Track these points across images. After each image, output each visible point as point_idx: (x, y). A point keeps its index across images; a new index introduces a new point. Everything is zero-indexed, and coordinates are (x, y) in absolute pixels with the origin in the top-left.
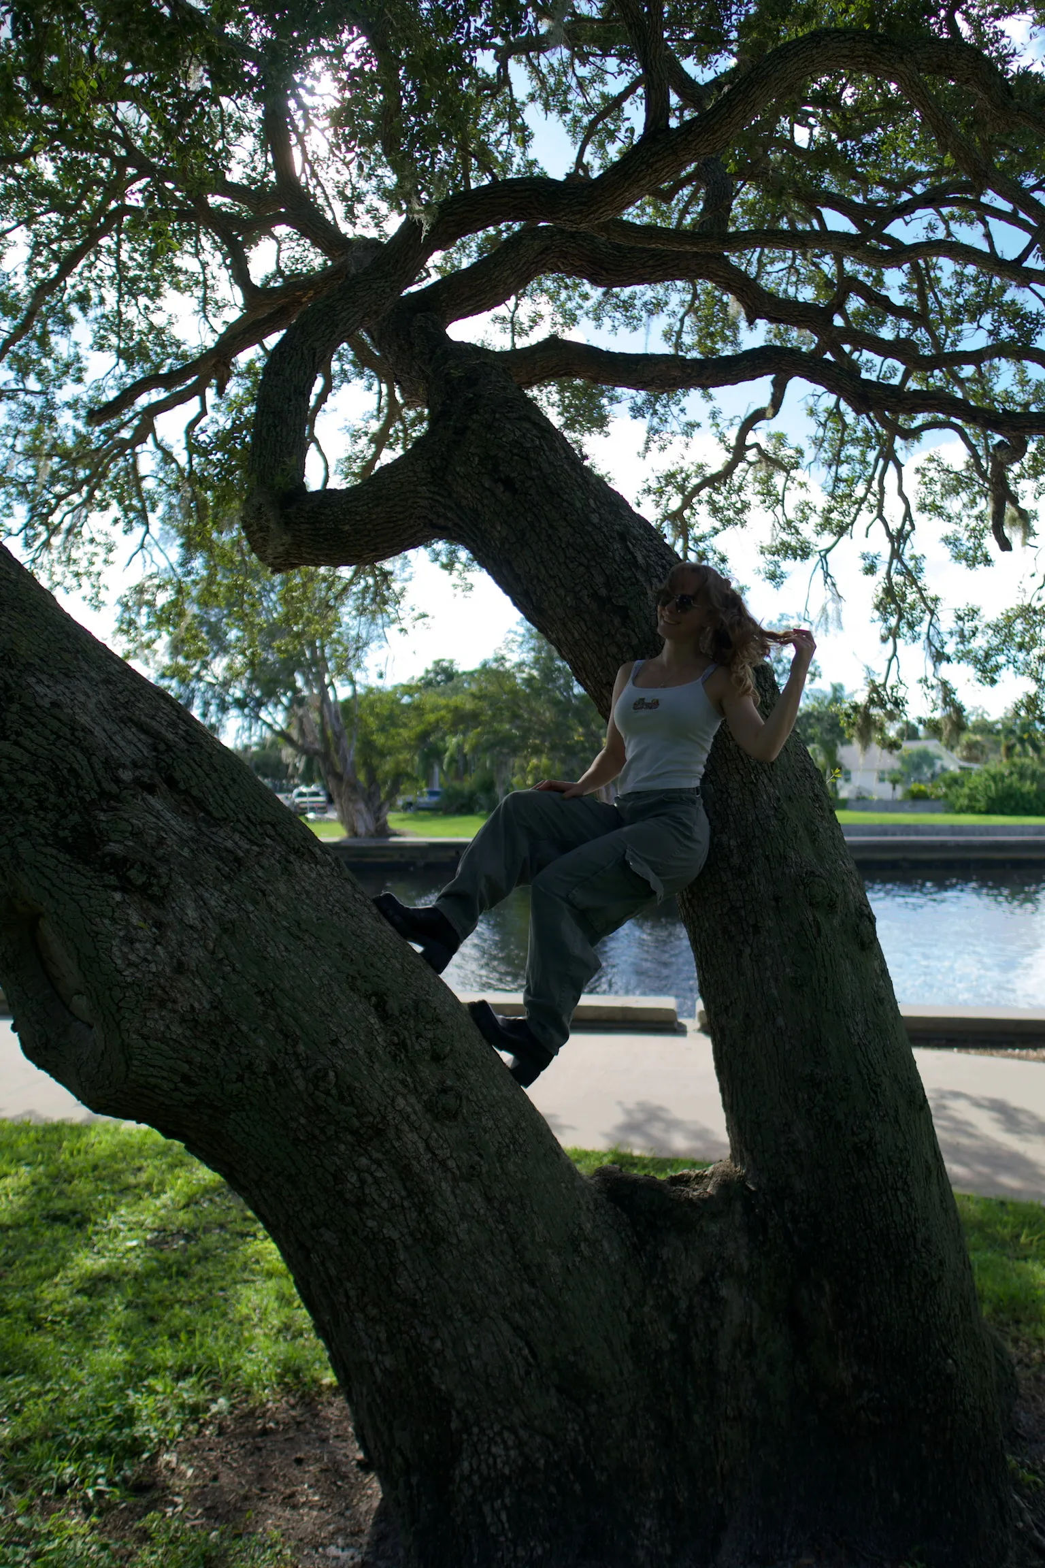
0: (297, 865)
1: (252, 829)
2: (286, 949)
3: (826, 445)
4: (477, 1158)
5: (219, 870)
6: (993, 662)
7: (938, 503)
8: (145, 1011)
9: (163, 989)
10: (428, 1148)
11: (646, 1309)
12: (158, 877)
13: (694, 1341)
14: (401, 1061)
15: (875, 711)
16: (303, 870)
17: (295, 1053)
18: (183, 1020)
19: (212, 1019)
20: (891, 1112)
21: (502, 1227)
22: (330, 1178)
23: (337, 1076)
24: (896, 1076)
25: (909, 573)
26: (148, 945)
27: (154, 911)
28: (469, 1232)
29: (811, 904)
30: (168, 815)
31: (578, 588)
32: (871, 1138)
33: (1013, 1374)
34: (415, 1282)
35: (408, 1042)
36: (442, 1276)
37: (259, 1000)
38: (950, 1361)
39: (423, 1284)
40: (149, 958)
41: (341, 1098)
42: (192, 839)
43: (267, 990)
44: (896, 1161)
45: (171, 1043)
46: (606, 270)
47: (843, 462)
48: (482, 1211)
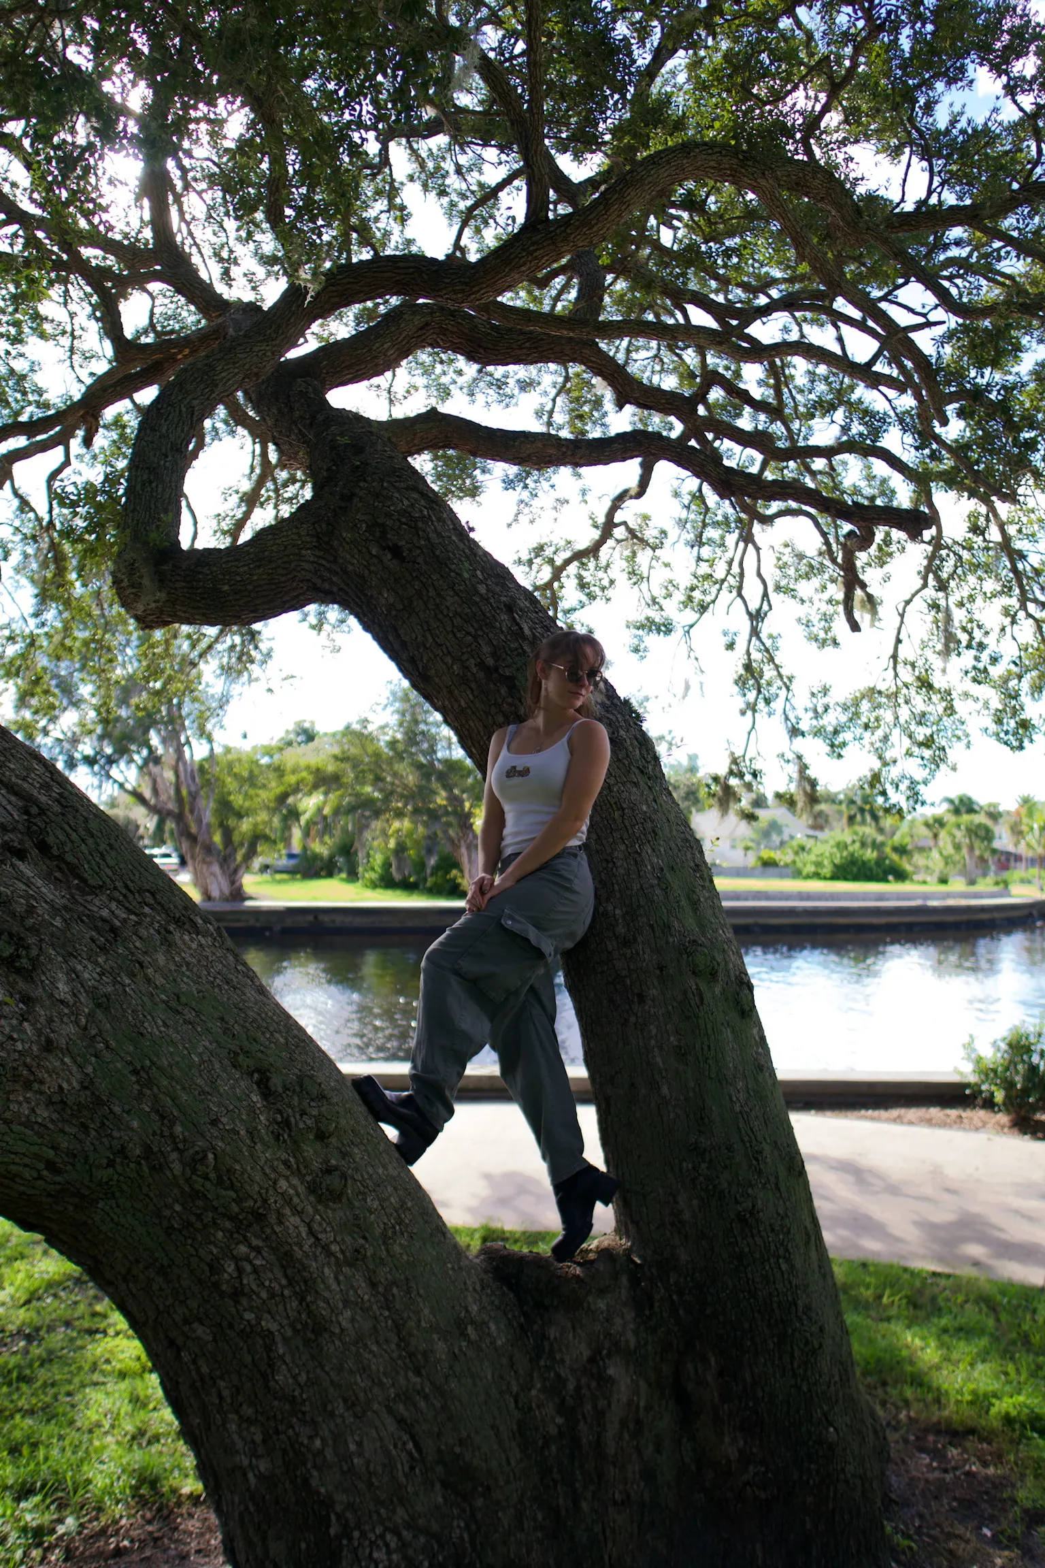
0: (177, 935)
1: (131, 897)
2: (165, 1024)
3: (688, 526)
4: (362, 1241)
5: (93, 940)
6: (840, 739)
7: (791, 586)
8: (9, 1093)
9: (29, 1068)
10: (311, 1232)
11: (534, 1392)
12: (27, 948)
13: (582, 1423)
14: (284, 1141)
15: (733, 782)
16: (183, 940)
17: (172, 1135)
18: (50, 1103)
19: (82, 1100)
20: (772, 1179)
21: (387, 1313)
22: (206, 1269)
23: (216, 1158)
24: (775, 1142)
25: (767, 650)
26: (14, 1022)
27: (21, 985)
28: (353, 1320)
29: (694, 973)
30: (40, 883)
31: (465, 657)
32: (754, 1206)
33: (885, 1438)
34: (295, 1377)
35: (292, 1119)
36: (323, 1369)
37: (134, 1079)
38: (832, 1429)
39: (303, 1378)
40: (15, 1036)
41: (220, 1182)
42: (65, 907)
43: (142, 1067)
44: (777, 1228)
45: (36, 1127)
46: (485, 349)
47: (704, 544)
48: (366, 1297)
